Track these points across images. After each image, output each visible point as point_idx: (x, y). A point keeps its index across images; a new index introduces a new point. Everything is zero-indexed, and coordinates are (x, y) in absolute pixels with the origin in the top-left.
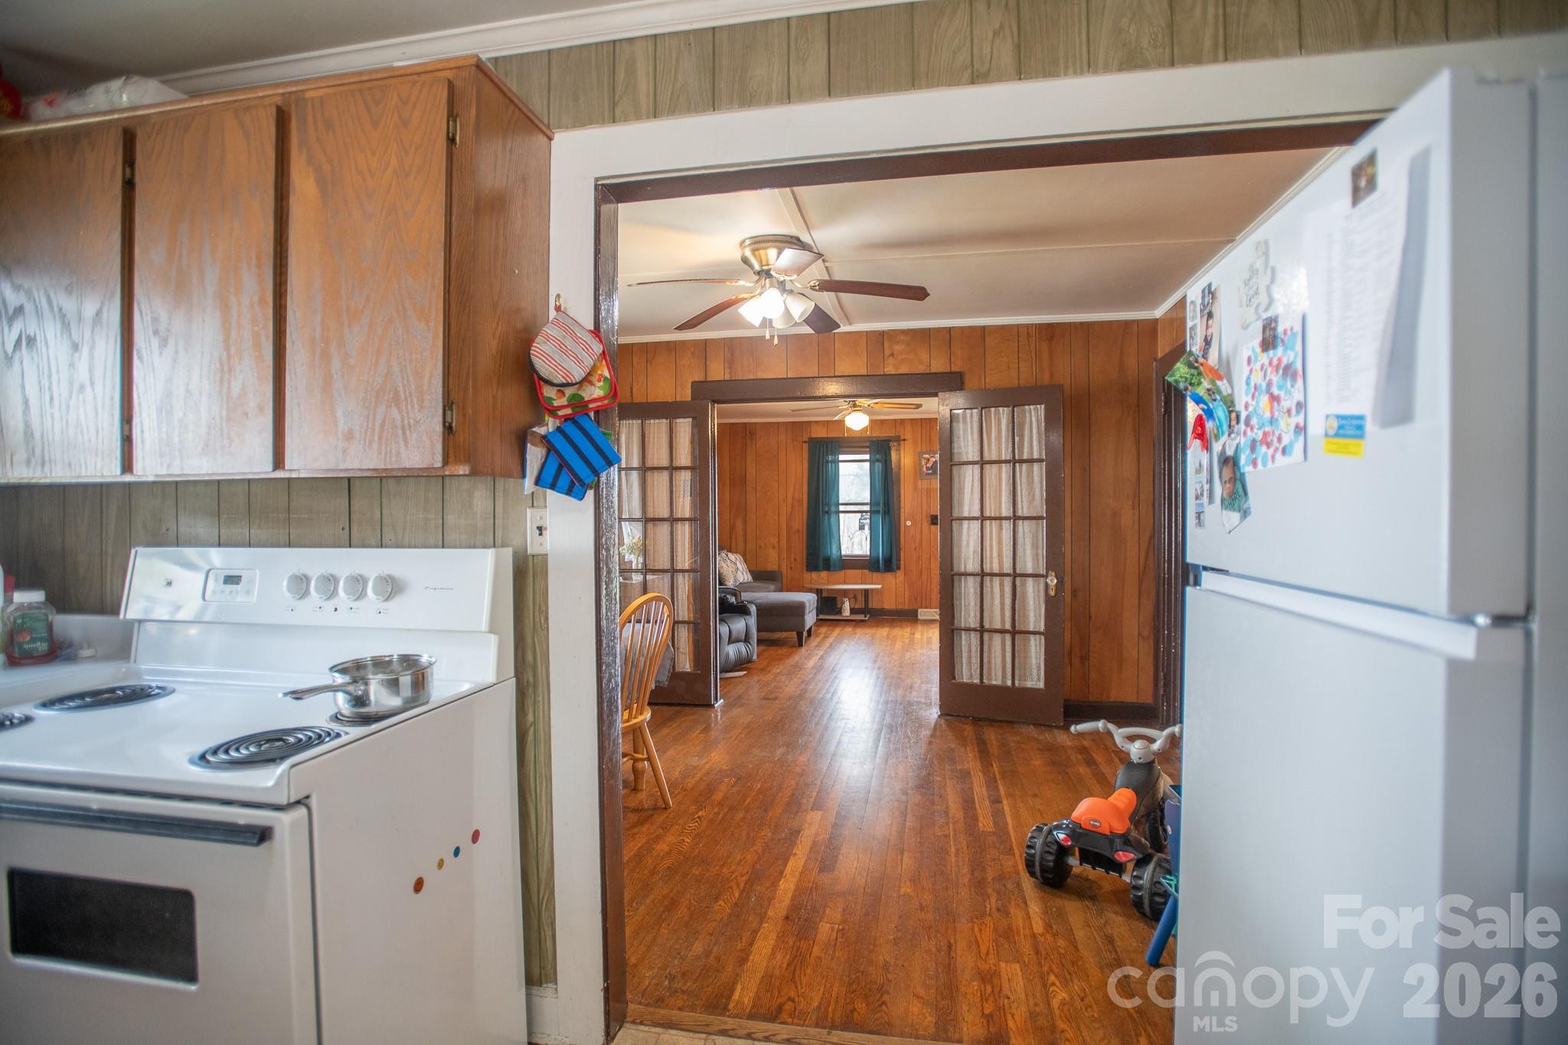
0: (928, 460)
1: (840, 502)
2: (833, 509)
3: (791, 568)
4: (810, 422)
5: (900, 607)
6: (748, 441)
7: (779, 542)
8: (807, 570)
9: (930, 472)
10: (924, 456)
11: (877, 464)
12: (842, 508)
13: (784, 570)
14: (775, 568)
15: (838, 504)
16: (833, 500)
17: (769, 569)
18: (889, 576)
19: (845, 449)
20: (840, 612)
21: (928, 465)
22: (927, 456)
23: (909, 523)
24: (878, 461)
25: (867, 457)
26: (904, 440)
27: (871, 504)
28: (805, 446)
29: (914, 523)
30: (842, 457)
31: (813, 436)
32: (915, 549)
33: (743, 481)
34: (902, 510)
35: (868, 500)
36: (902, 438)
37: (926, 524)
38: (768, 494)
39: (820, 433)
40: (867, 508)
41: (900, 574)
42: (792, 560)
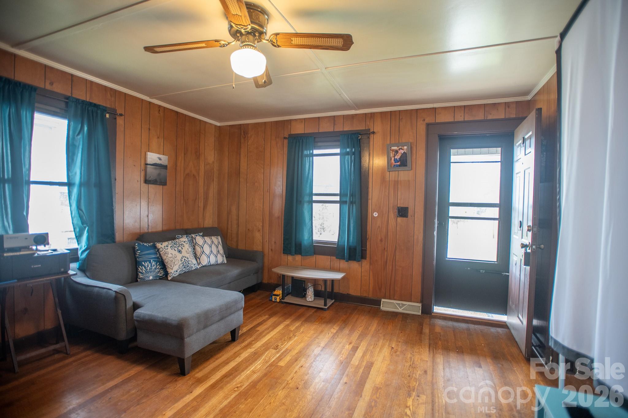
0: (397, 152)
1: (314, 192)
2: (307, 199)
3: (272, 250)
4: (291, 120)
5: (365, 295)
6: (242, 140)
7: (263, 226)
8: (283, 253)
9: (398, 164)
10: (393, 148)
11: (347, 157)
12: (315, 198)
13: (266, 251)
14: (259, 248)
15: (311, 194)
16: (308, 191)
17: (255, 249)
18: (354, 265)
19: (319, 144)
20: (304, 296)
21: (396, 158)
22: (395, 148)
23: (376, 214)
24: (348, 154)
25: (338, 151)
26: (374, 133)
27: (341, 195)
28: (286, 141)
29: (381, 214)
30: (316, 152)
31: (293, 132)
32: (381, 240)
33: (238, 173)
34: (370, 201)
35: (338, 192)
36: (372, 131)
37: (392, 215)
38: (256, 184)
39: (299, 129)
40: (337, 198)
41: (365, 264)
42: (273, 243)
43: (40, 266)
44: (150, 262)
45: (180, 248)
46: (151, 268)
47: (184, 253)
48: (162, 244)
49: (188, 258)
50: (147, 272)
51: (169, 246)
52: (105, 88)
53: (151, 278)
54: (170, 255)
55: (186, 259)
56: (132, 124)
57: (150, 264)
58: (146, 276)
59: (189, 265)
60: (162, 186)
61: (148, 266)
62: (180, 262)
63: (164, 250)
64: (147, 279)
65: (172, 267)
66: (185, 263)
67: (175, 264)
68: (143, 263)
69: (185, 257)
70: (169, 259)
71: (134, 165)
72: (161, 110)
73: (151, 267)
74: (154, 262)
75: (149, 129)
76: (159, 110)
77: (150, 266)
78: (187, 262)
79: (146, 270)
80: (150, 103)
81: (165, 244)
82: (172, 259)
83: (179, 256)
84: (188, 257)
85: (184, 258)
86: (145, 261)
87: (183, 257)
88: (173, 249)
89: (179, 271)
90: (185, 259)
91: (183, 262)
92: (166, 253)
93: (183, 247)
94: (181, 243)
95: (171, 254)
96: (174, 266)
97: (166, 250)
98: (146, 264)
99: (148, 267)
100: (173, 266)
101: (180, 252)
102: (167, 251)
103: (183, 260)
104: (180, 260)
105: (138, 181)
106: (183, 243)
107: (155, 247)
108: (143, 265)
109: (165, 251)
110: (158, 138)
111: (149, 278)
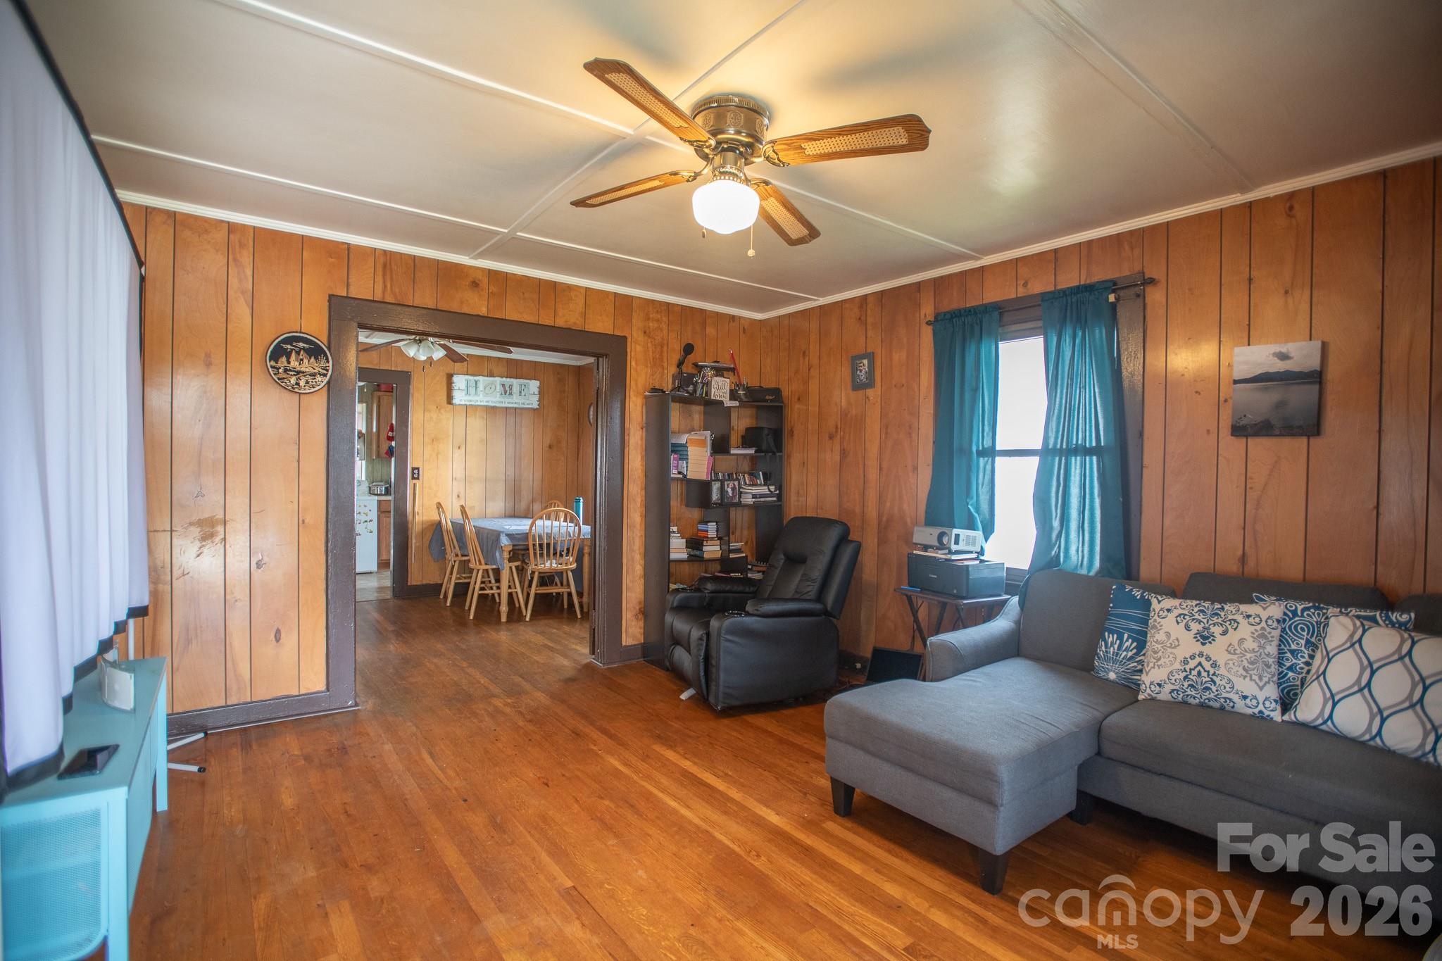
43: (935, 577)
44: (1120, 637)
45: (1216, 630)
46: (1117, 654)
47: (1217, 650)
48: (1159, 602)
49: (1214, 665)
50: (1107, 659)
51: (1176, 612)
52: (1118, 237)
53: (1112, 676)
54: (1160, 636)
55: (1207, 665)
56: (1190, 289)
57: (1118, 641)
58: (1103, 667)
59: (1214, 689)
60: (1304, 440)
61: (1112, 644)
62: (1177, 666)
63: (1156, 617)
64: (1102, 674)
65: (1149, 668)
66: (1194, 673)
67: (1159, 663)
68: (1106, 634)
69: (1208, 659)
70: (1154, 643)
71: (1197, 392)
72: (1297, 206)
73: (1119, 649)
74: (1130, 640)
75: (1250, 280)
76: (1291, 208)
77: (1116, 646)
78: (1204, 674)
79: (1106, 652)
80: (1250, 205)
81: (1169, 603)
82: (1159, 646)
83: (1189, 645)
84: (1221, 662)
85: (1198, 659)
86: (1111, 632)
87: (1201, 655)
88: (1182, 625)
89: (1168, 687)
90: (1200, 664)
91: (1188, 668)
92: (1154, 627)
93: (1230, 630)
94: (1230, 617)
95: (1168, 634)
96: (1154, 667)
97: (1159, 620)
98: (1110, 639)
99: (1112, 648)
100: (1151, 665)
101: (1205, 638)
102: (1159, 622)
103: (1192, 664)
104: (1180, 658)
105: (1208, 431)
106: (1239, 618)
107: (1147, 605)
108: (1104, 640)
109: (1155, 621)
110: (1286, 292)
111: (1108, 674)
